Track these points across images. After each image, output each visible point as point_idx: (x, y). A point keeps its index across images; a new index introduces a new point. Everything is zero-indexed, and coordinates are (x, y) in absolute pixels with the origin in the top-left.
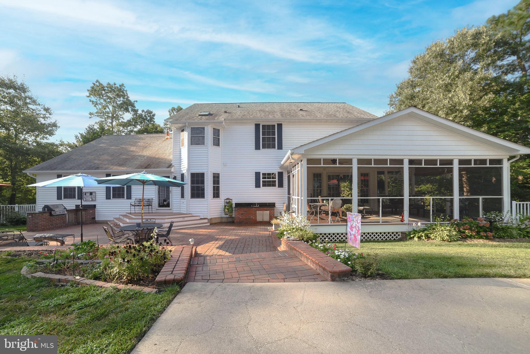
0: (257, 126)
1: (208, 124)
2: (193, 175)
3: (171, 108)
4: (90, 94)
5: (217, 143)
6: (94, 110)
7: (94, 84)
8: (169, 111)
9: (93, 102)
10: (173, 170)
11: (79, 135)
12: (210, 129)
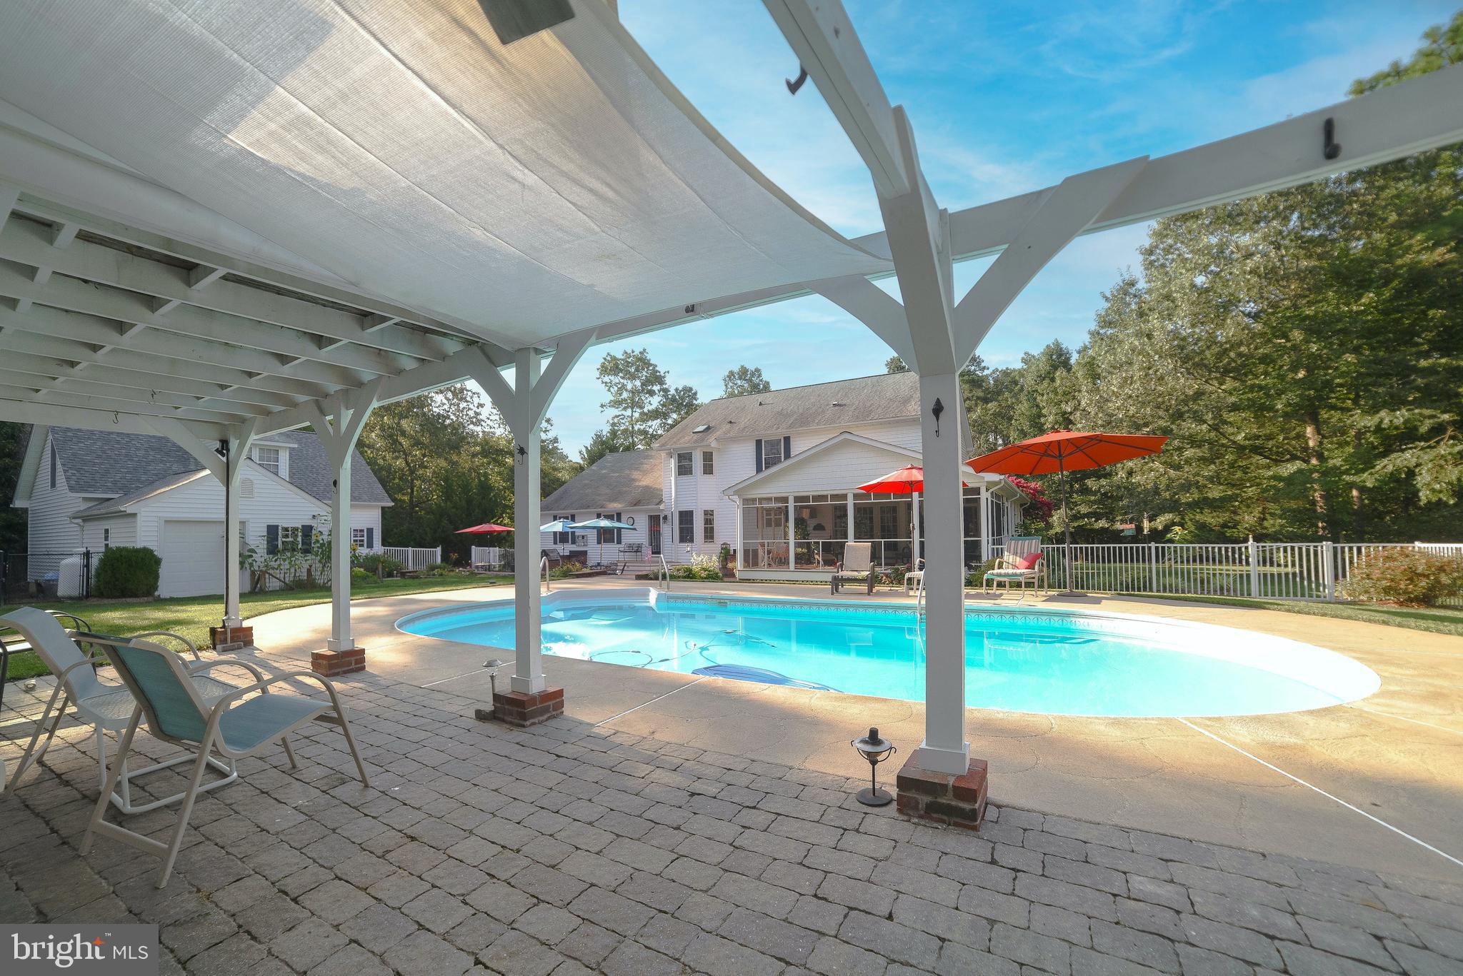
0: (759, 443)
1: (695, 448)
2: (681, 513)
3: (727, 373)
4: (601, 374)
5: (708, 470)
6: (609, 397)
7: (605, 359)
8: (725, 380)
9: (606, 383)
10: (662, 507)
11: (584, 450)
12: (698, 454)
